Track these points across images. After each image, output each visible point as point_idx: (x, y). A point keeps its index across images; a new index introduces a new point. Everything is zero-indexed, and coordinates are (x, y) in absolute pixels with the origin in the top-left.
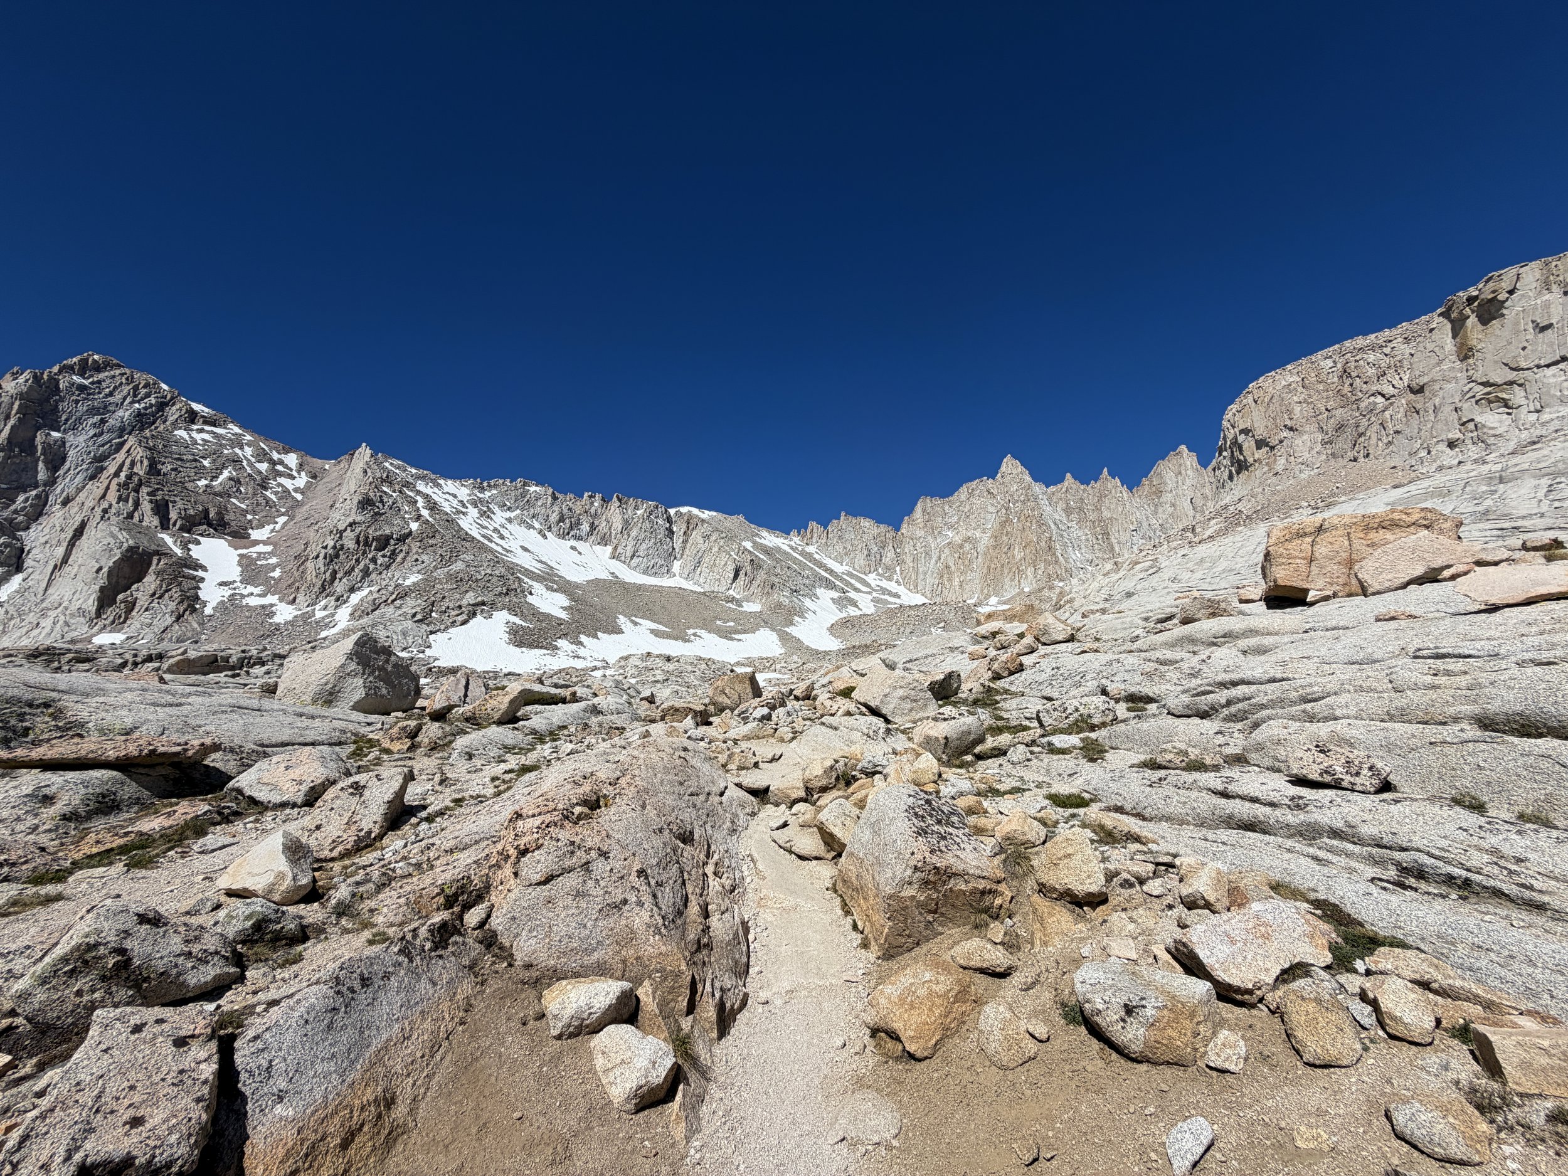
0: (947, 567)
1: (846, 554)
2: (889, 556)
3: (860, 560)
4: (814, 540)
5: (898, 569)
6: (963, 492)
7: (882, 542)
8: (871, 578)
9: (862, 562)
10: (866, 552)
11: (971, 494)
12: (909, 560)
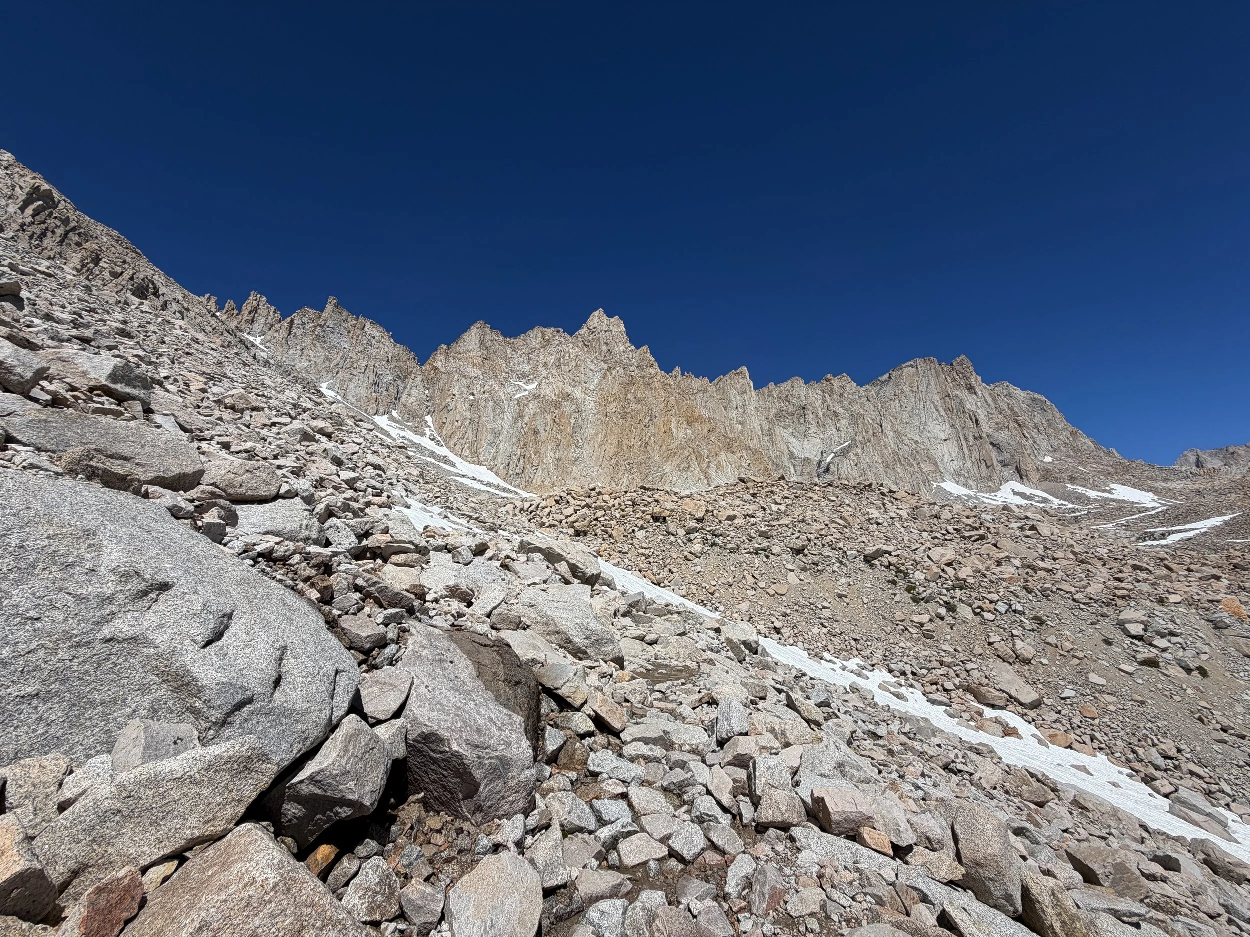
0: (536, 432)
1: (328, 370)
2: (414, 394)
3: (359, 387)
4: (257, 327)
5: (429, 418)
6: (535, 336)
7: (400, 368)
8: (382, 421)
9: (363, 391)
10: (373, 378)
11: (547, 343)
12: (462, 408)
